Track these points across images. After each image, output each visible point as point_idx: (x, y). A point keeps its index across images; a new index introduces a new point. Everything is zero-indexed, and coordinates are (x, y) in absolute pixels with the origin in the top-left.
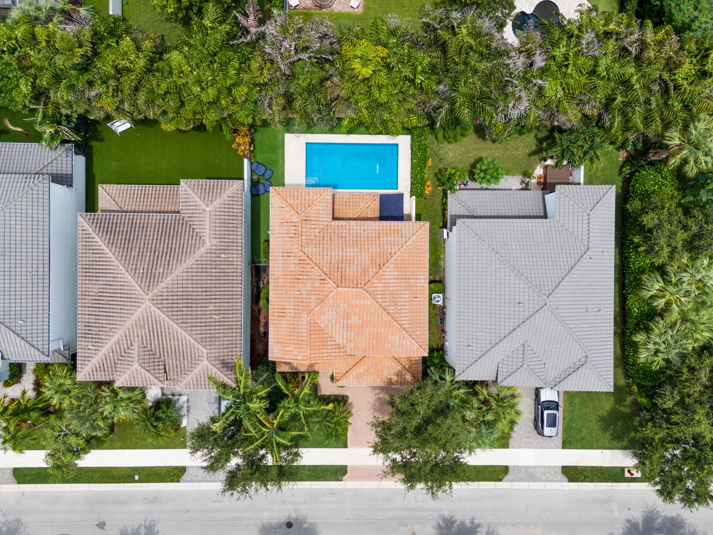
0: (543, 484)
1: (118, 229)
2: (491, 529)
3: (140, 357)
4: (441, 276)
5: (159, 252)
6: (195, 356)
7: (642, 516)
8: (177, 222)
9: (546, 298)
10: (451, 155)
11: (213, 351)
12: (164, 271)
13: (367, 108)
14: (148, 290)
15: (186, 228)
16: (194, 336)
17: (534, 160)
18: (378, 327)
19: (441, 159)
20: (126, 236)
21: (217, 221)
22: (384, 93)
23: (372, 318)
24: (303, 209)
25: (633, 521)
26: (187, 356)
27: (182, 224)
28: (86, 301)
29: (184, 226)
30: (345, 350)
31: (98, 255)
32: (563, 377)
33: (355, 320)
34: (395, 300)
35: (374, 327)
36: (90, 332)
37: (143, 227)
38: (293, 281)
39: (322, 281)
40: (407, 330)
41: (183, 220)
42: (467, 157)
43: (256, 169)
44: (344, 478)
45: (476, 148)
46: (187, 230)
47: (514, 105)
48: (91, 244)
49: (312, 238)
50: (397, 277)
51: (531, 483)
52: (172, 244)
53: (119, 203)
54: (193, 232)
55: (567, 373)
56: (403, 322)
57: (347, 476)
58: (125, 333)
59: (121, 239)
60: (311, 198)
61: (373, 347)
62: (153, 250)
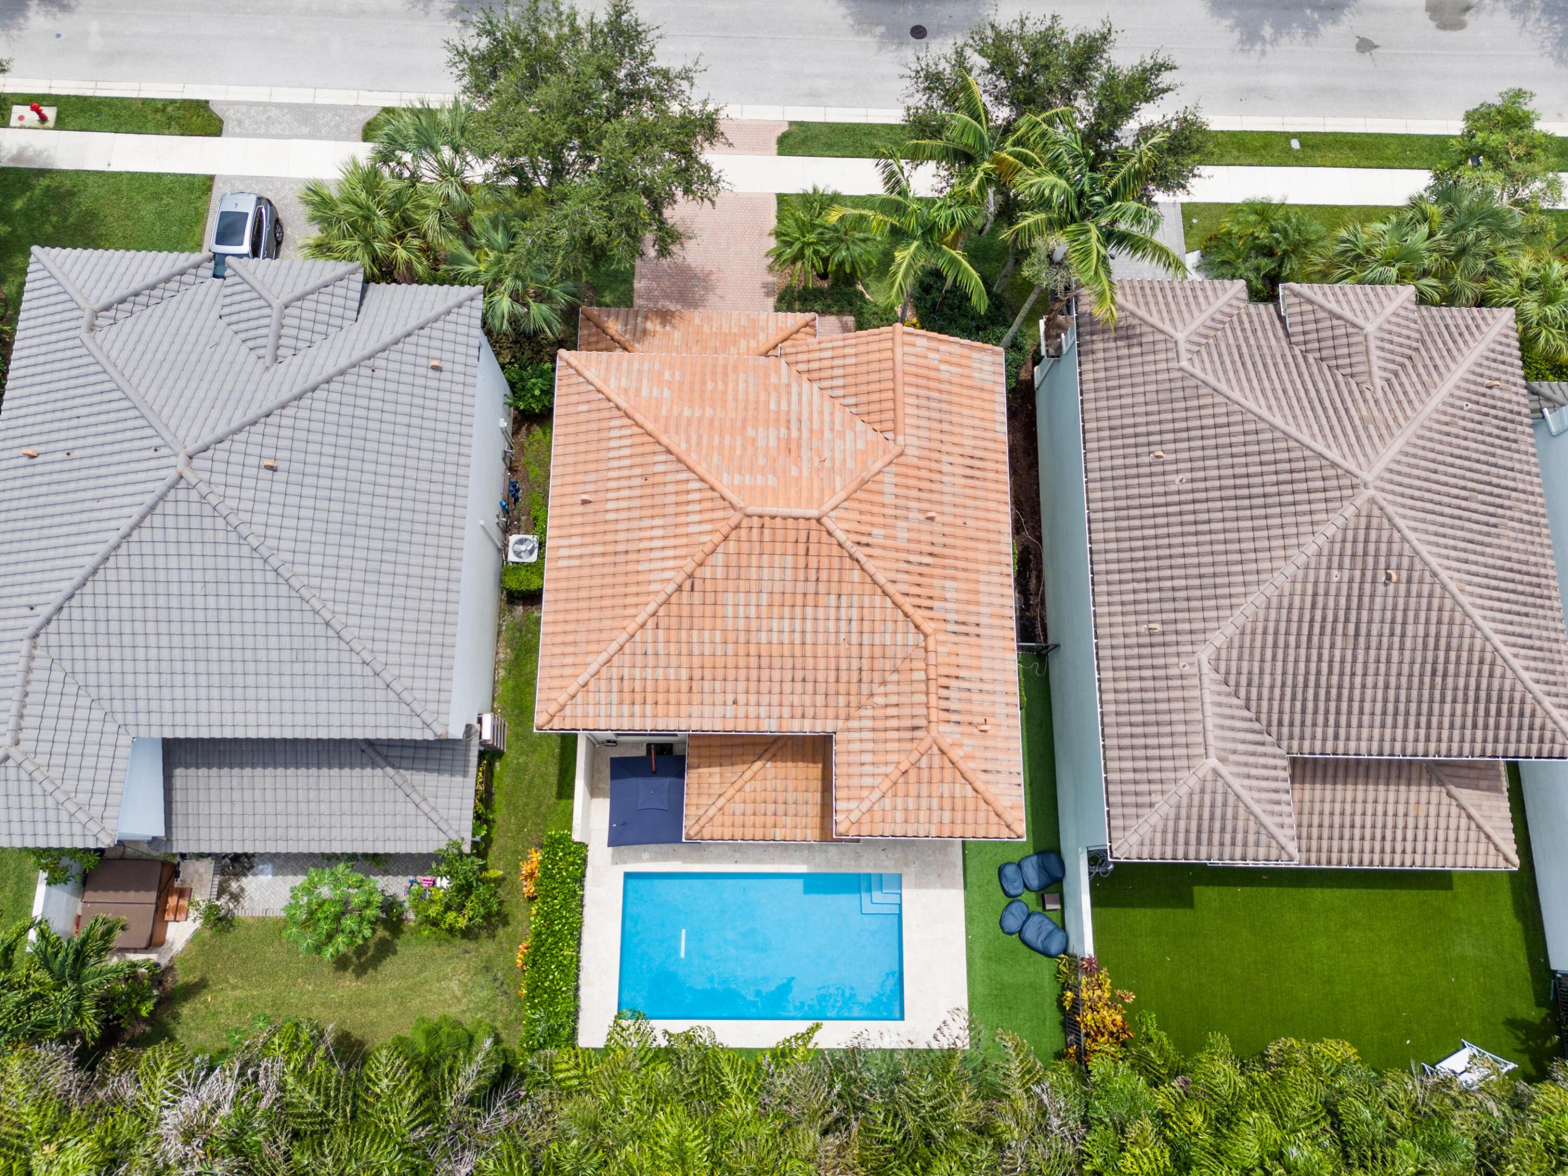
0: (275, 99)
1: (1470, 707)
2: (420, 6)
3: (1361, 348)
4: (508, 617)
5: (1345, 635)
6: (1210, 354)
7: (26, 18)
8: (1297, 730)
9: (188, 474)
10: (454, 985)
11: (1163, 366)
12: (1328, 575)
13: (726, 1094)
14: (1369, 516)
15: (1270, 711)
16: (1219, 399)
17: (191, 970)
18: (700, 419)
19: (487, 969)
20: (1444, 688)
21: (1181, 728)
22: (665, 1142)
23: (716, 441)
24: (924, 762)
25: (55, 9)
26: (1230, 354)
27: (1280, 724)
28: (1525, 507)
29: (1275, 717)
30: (794, 368)
31: (1518, 629)
32: (173, 285)
33: (769, 438)
34: (648, 491)
35: (712, 421)
36: (1503, 424)
37: (1396, 714)
38: (947, 551)
39: (864, 540)
40: (616, 413)
41: (1279, 738)
42: (404, 977)
43: (1050, 935)
44: (785, 128)
45: (373, 1006)
46: (1265, 704)
47: (212, 1112)
48: (1541, 665)
49: (895, 677)
50: (643, 556)
51: (308, 100)
52: (1308, 660)
53: (1454, 811)
54: (1248, 699)
55: (158, 292)
56: (627, 432)
57: (779, 133)
58: (1414, 409)
59: (1457, 675)
60: (899, 801)
61: (714, 373)
62: (1362, 640)
